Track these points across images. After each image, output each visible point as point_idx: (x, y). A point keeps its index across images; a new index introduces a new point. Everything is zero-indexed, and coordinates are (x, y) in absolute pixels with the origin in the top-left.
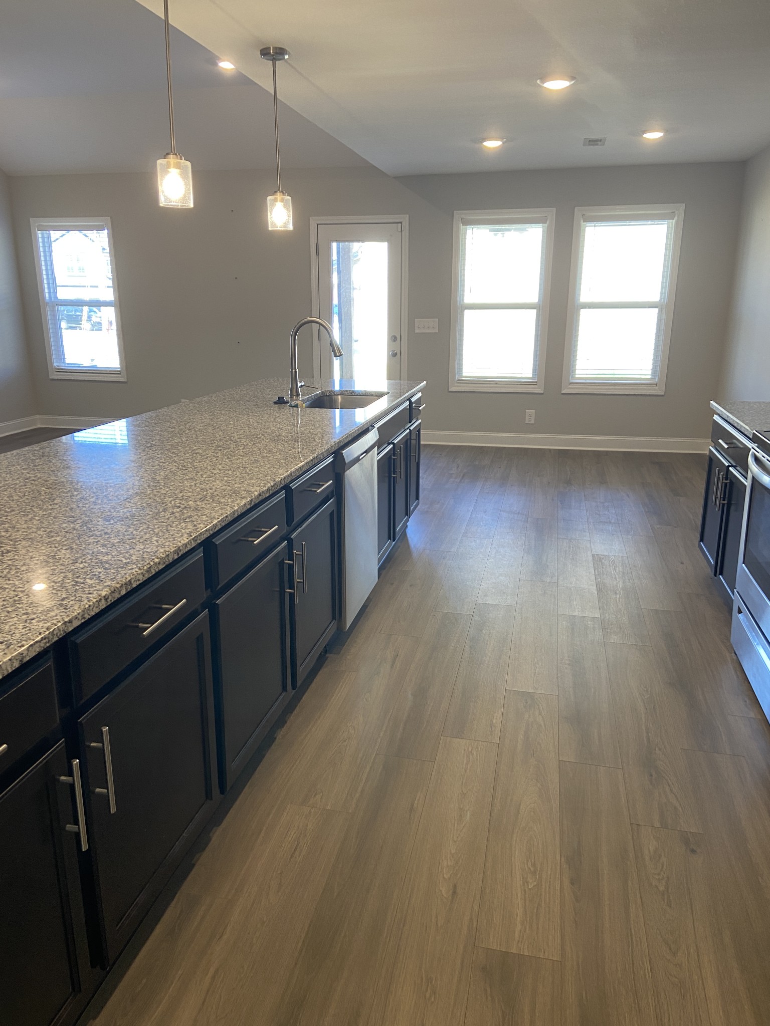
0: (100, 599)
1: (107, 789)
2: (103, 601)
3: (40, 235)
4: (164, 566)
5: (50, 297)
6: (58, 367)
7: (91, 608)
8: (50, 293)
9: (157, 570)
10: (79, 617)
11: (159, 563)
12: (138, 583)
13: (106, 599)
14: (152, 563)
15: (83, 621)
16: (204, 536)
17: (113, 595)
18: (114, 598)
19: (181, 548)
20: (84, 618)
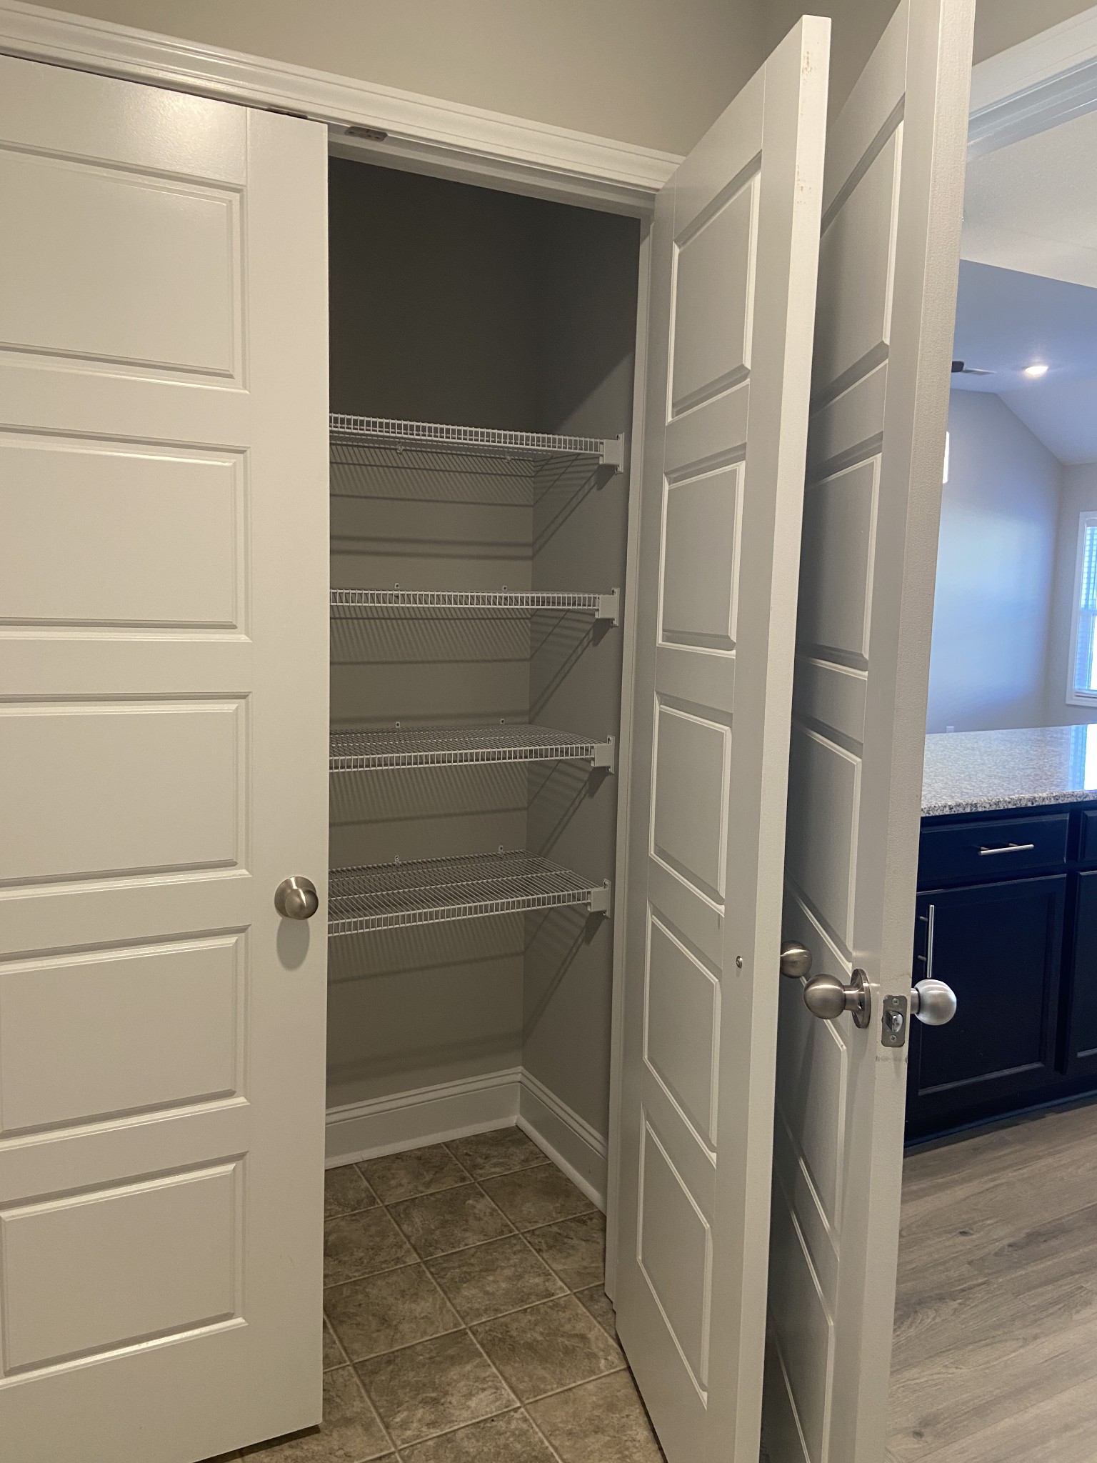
0: (945, 807)
1: (927, 957)
2: (947, 809)
3: (1089, 532)
4: (1014, 807)
5: (1087, 605)
6: (1079, 691)
7: (936, 809)
8: (1087, 600)
9: (1006, 807)
10: (925, 811)
11: (1009, 802)
12: (984, 809)
13: (951, 809)
14: (1002, 800)
15: (927, 815)
16: (1069, 799)
17: (958, 808)
18: (958, 810)
19: (1037, 799)
20: (929, 814)
